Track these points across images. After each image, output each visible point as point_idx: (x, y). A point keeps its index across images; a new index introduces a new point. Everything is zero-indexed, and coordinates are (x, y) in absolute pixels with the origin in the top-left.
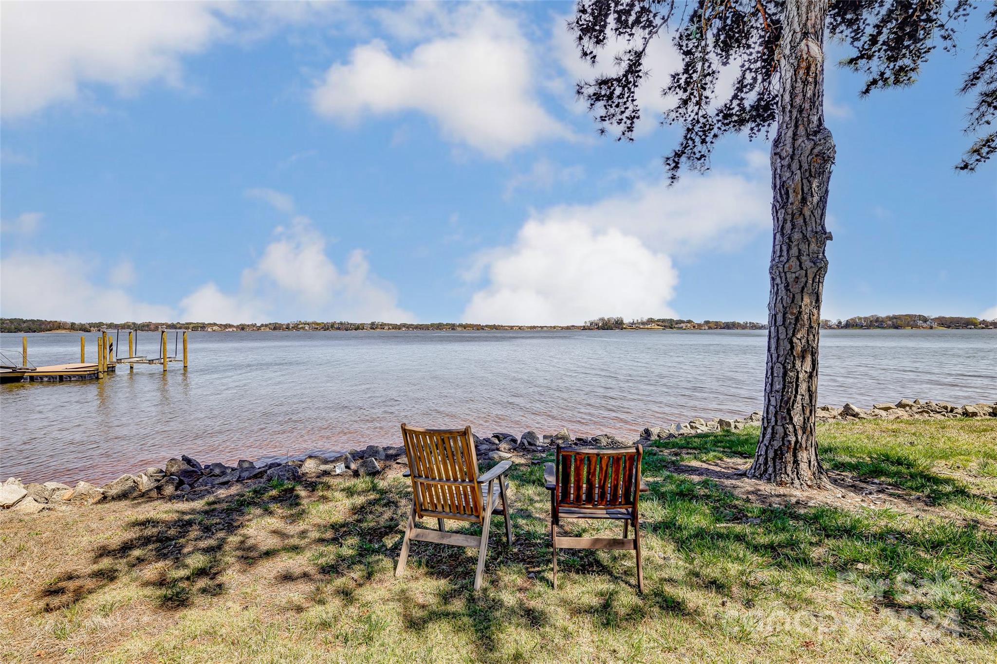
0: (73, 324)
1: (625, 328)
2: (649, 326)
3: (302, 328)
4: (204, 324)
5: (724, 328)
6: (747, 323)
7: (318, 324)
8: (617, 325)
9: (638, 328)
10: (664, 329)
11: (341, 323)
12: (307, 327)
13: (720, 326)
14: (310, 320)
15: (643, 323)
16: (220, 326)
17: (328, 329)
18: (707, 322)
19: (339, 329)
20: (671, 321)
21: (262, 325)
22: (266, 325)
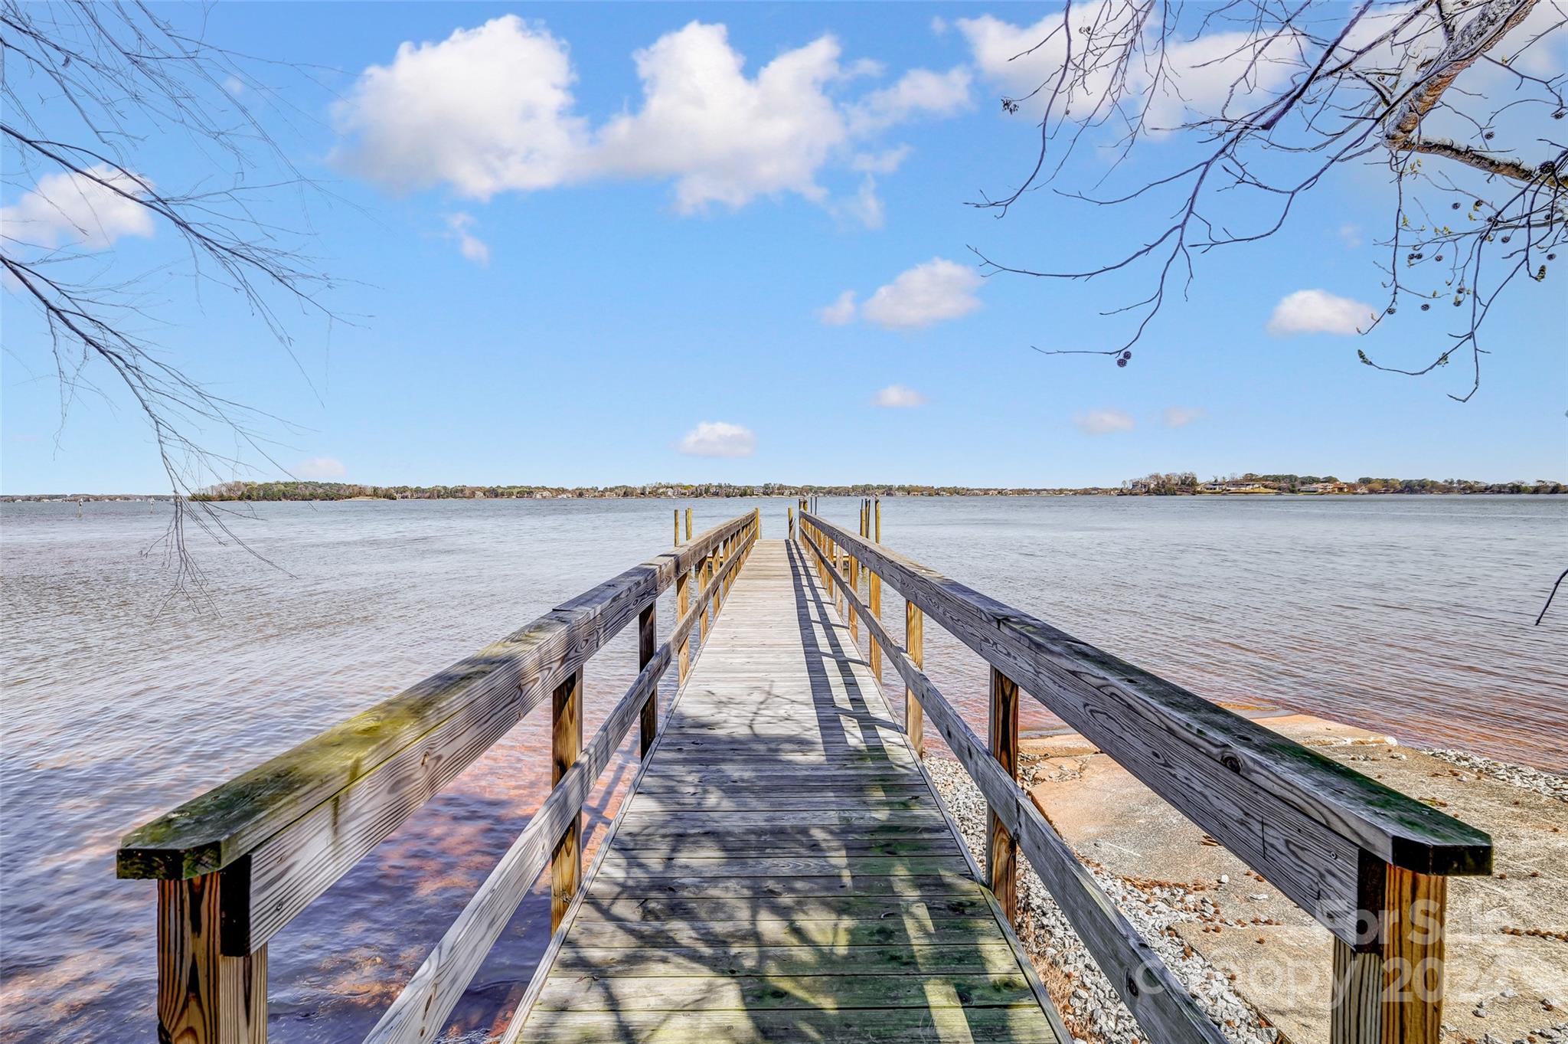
0: (375, 489)
1: (1200, 493)
2: (1249, 489)
3: (663, 492)
4: (530, 488)
5: (1401, 492)
6: (1451, 483)
7: (685, 488)
8: (1188, 486)
9: (1222, 493)
10: (1277, 494)
11: (720, 486)
12: (670, 492)
13: (1393, 486)
14: (673, 482)
15: (1236, 483)
16: (551, 490)
17: (701, 495)
18: (1365, 481)
19: (716, 494)
20: (1291, 478)
21: (606, 490)
22: (611, 490)
